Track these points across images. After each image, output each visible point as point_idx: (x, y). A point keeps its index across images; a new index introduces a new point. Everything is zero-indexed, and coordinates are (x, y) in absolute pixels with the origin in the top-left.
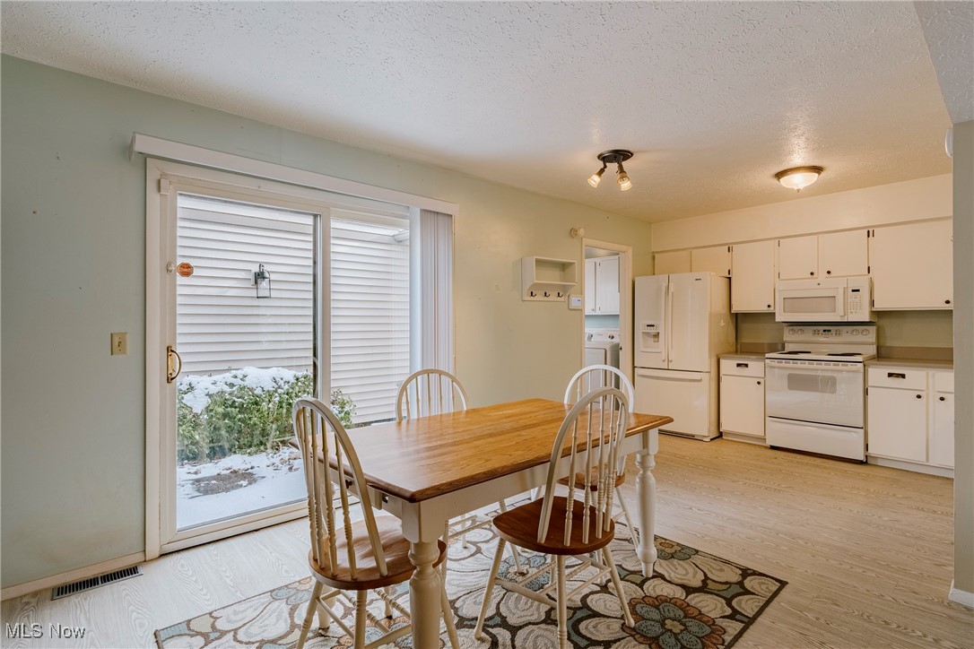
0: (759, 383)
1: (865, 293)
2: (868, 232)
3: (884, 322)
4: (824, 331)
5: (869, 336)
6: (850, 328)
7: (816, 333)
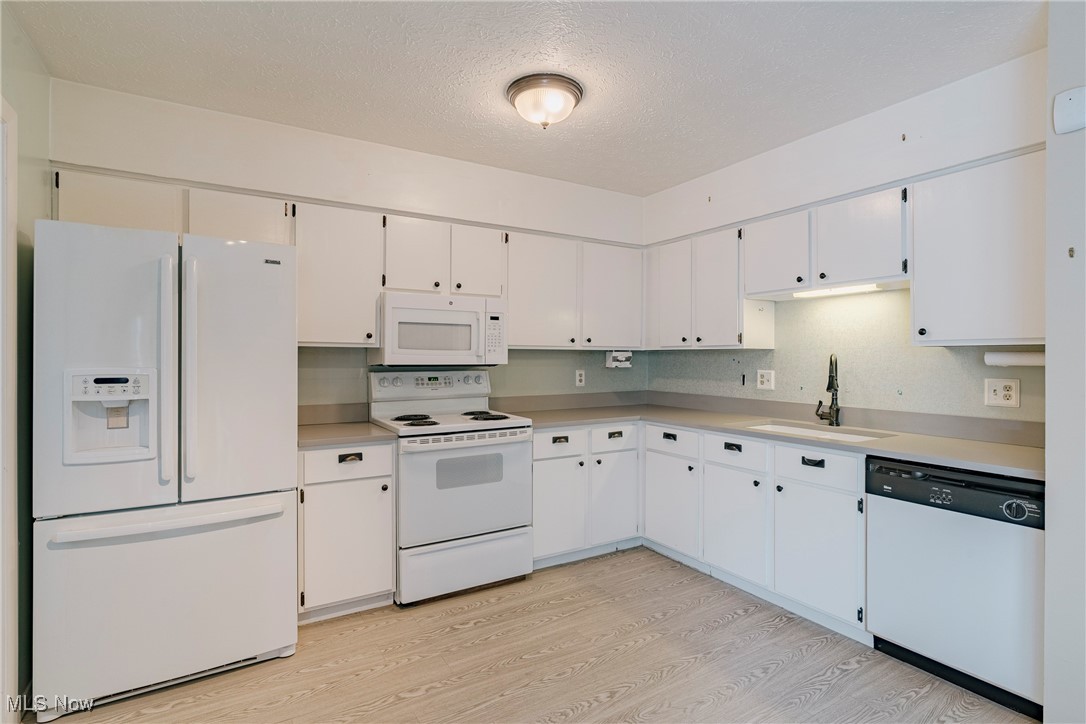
0: (385, 488)
2: (507, 235)
4: (430, 379)
5: (484, 387)
6: (461, 374)
7: (418, 382)
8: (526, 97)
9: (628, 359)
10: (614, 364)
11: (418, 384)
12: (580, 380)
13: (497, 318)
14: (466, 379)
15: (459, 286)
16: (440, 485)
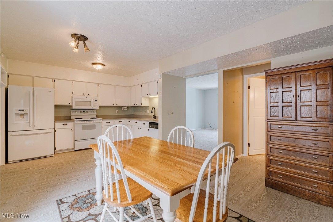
0: (72, 130)
2: (98, 84)
4: (83, 112)
5: (95, 113)
6: (90, 111)
7: (81, 112)
8: (94, 66)
9: (126, 108)
10: (123, 109)
12: (117, 112)
13: (96, 100)
14: (91, 112)
15: (88, 94)
16: (83, 130)
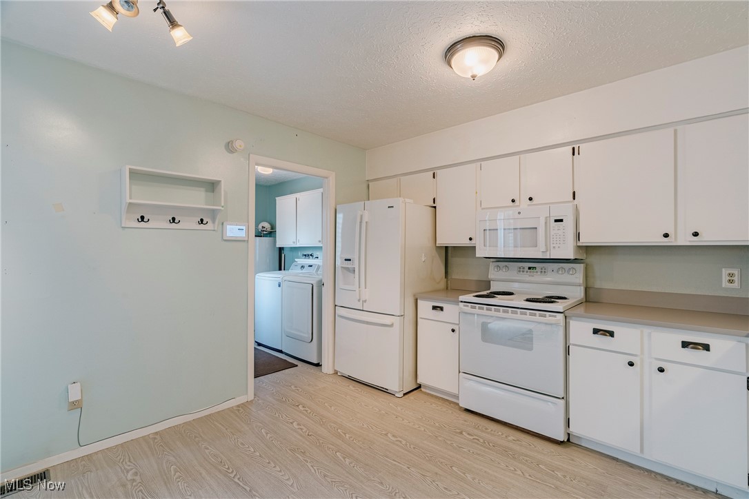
0: (453, 331)
1: (569, 223)
2: (574, 149)
3: (594, 260)
4: (529, 268)
5: (576, 276)
11: (520, 271)
13: (561, 221)
14: (559, 270)
